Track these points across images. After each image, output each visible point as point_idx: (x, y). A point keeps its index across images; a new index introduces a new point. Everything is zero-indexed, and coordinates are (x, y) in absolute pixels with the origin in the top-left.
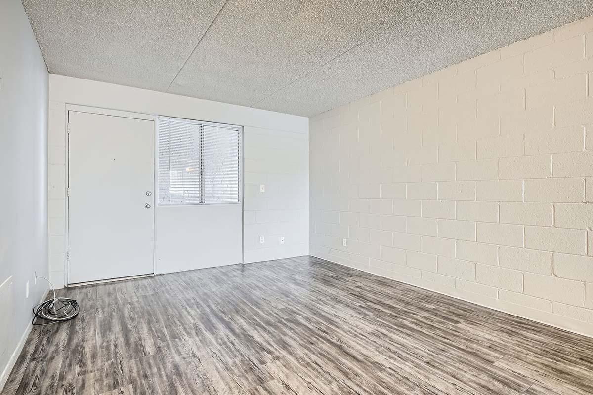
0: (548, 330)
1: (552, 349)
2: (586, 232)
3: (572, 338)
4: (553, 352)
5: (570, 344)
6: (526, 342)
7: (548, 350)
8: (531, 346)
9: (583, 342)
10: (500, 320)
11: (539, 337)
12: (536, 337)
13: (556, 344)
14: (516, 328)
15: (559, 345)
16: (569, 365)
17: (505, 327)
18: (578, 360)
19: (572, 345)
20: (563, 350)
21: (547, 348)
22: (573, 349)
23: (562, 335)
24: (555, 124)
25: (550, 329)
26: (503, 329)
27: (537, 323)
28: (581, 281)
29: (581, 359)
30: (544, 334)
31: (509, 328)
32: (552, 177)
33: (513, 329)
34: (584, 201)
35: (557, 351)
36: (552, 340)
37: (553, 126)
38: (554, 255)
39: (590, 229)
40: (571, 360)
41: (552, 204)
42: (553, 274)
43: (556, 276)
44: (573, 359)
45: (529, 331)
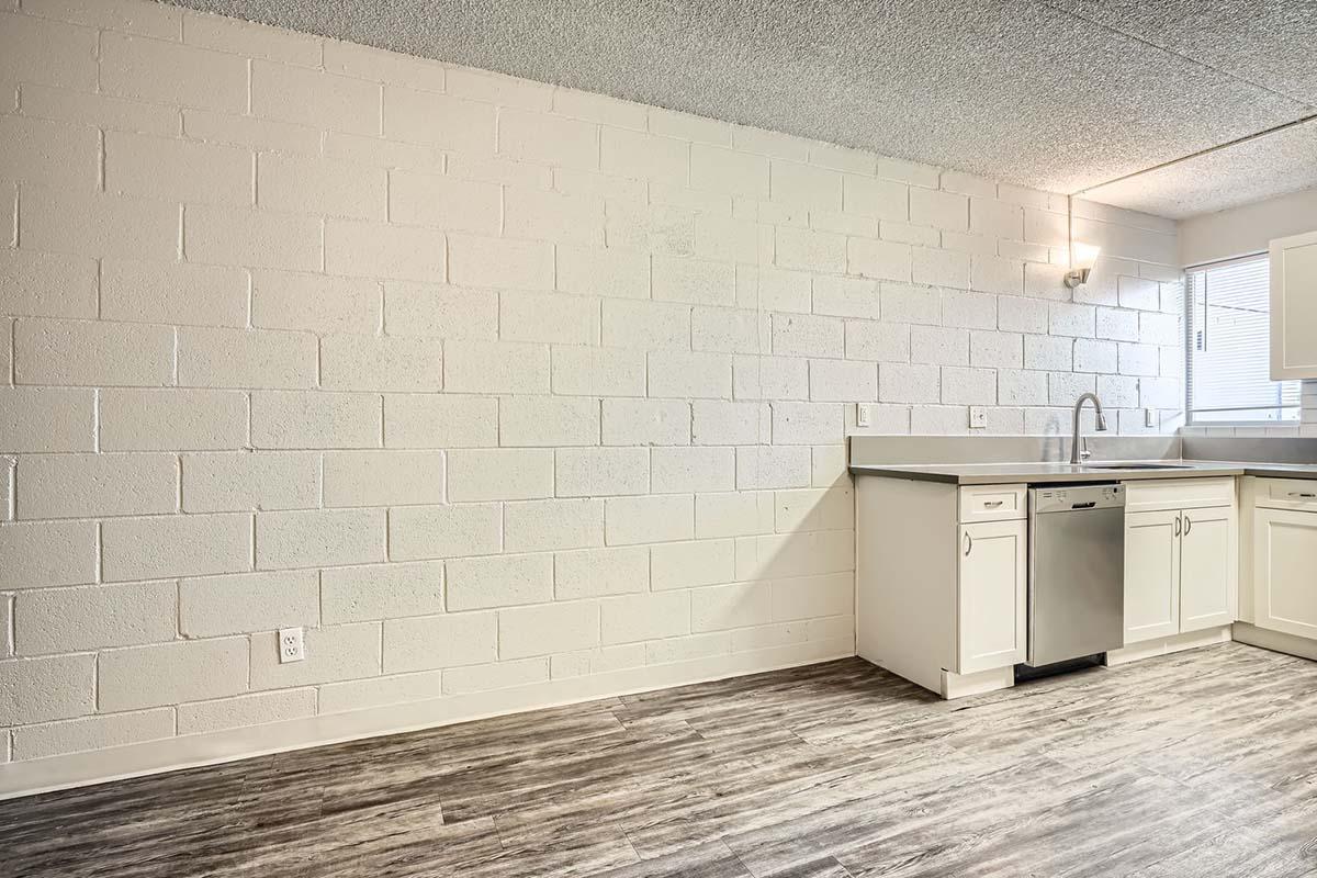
0: (171, 788)
1: (193, 841)
2: (252, 517)
3: (228, 778)
4: (196, 846)
5: (227, 800)
6: (120, 862)
7: (183, 848)
8: (139, 865)
9: (252, 776)
10: (24, 828)
11: (153, 823)
12: (145, 826)
13: (199, 818)
14: (84, 828)
15: (206, 816)
16: (243, 860)
17: (44, 845)
18: (257, 834)
19: (232, 799)
20: (219, 825)
21: (179, 843)
22: (237, 810)
23: (206, 782)
24: (184, 251)
25: (174, 781)
26: (41, 859)
27: (137, 780)
28: (243, 633)
29: (260, 826)
30: (165, 805)
31: (61, 840)
32: (175, 383)
33: (76, 839)
34: (248, 446)
35: (204, 839)
36: (186, 811)
37: (180, 252)
38: (181, 584)
39: (260, 509)
40: (241, 842)
41: (176, 455)
42: (178, 636)
43: (186, 637)
44: (245, 836)
45: (122, 819)
